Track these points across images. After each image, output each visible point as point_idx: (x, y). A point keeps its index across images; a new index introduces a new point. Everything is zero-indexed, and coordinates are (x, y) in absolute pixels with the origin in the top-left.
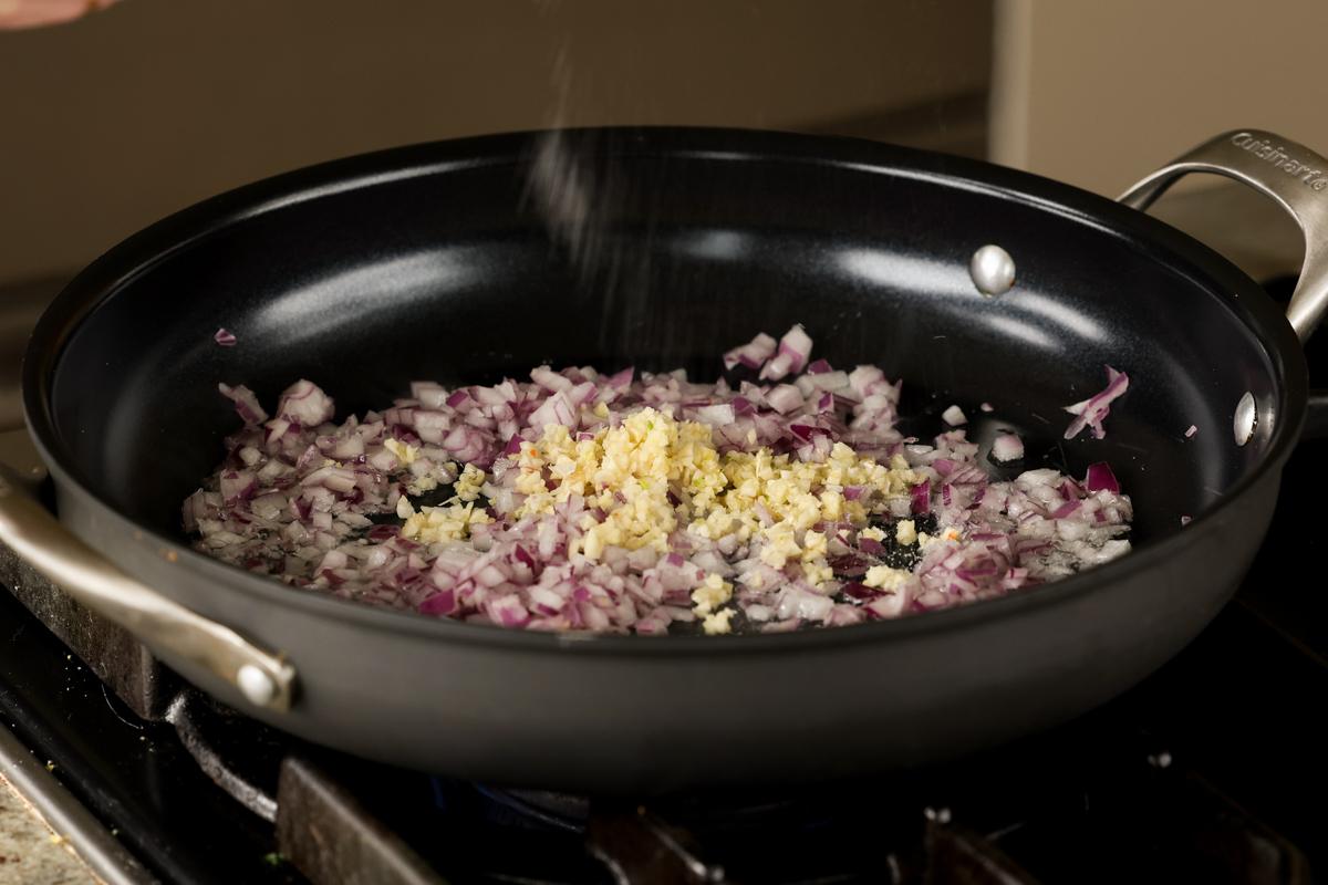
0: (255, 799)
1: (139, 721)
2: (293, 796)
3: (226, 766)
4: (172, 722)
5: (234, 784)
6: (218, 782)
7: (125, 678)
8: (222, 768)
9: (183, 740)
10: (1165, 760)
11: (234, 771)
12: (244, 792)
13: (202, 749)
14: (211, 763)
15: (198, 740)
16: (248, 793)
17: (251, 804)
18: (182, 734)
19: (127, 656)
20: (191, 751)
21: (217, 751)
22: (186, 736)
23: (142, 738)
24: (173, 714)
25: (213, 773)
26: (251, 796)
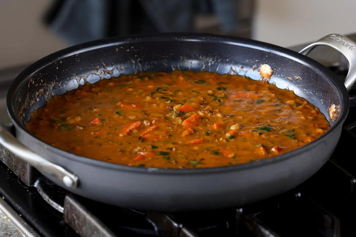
0: (58, 207)
1: (27, 186)
2: (68, 206)
3: (50, 198)
4: (36, 187)
5: (52, 203)
6: (48, 203)
7: (23, 175)
8: (49, 199)
9: (39, 192)
10: (299, 195)
11: (52, 199)
12: (55, 205)
13: (44, 194)
14: (46, 198)
15: (43, 191)
16: (56, 206)
17: (57, 208)
18: (38, 190)
19: (23, 169)
20: (41, 194)
21: (48, 194)
22: (40, 190)
23: (28, 191)
24: (36, 185)
25: (47, 200)
26: (57, 206)
